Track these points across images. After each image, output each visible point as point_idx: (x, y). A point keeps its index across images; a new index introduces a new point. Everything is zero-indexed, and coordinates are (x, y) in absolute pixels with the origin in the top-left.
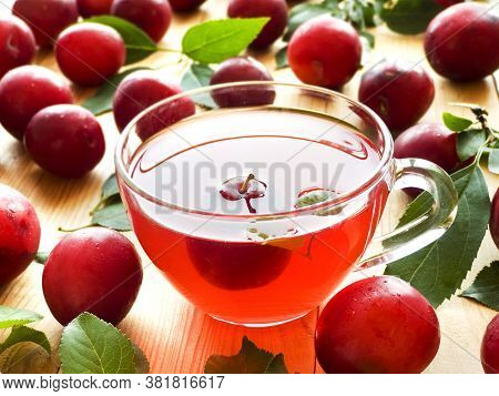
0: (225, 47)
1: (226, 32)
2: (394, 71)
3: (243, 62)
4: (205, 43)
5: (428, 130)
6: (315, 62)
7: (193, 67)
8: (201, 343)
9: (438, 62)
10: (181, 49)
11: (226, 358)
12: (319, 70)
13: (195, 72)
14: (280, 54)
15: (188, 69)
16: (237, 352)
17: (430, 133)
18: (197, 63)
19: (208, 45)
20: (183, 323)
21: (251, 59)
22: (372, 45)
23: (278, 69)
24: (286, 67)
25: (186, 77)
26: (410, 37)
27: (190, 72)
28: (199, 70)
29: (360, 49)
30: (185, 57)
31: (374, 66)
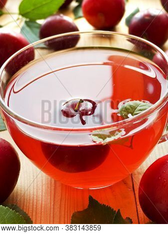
0: (45, 9)
1: (45, 0)
2: (149, 15)
3: (58, 17)
4: (32, 8)
6: (100, 14)
7: (26, 22)
8: (63, 203)
10: (18, 12)
11: (80, 212)
12: (102, 18)
14: (76, 10)
15: (23, 24)
16: (86, 207)
18: (28, 20)
19: (34, 9)
20: (49, 190)
21: (62, 15)
23: (76, 19)
24: (80, 17)
25: (22, 29)
27: (25, 26)
28: (30, 24)
30: (21, 17)
31: (133, 14)
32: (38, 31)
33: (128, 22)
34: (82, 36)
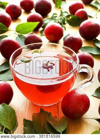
0: (28, 30)
1: (28, 26)
4: (22, 29)
5: (82, 54)
6: (52, 35)
7: (19, 35)
9: (83, 35)
10: (15, 30)
13: (19, 37)
14: (41, 32)
15: (17, 36)
16: (39, 112)
17: (83, 55)
19: (23, 29)
21: (34, 34)
22: (65, 29)
23: (41, 36)
24: (43, 35)
25: (17, 38)
26: (75, 27)
27: (18, 37)
28: (20, 36)
29: (63, 31)
30: (16, 32)
31: (67, 36)
32: (24, 40)
33: (64, 39)
34: (43, 44)
